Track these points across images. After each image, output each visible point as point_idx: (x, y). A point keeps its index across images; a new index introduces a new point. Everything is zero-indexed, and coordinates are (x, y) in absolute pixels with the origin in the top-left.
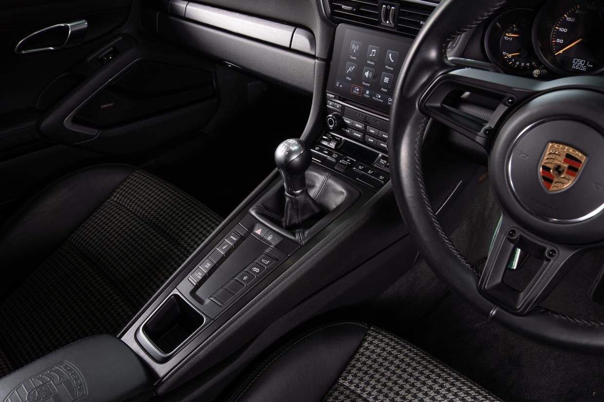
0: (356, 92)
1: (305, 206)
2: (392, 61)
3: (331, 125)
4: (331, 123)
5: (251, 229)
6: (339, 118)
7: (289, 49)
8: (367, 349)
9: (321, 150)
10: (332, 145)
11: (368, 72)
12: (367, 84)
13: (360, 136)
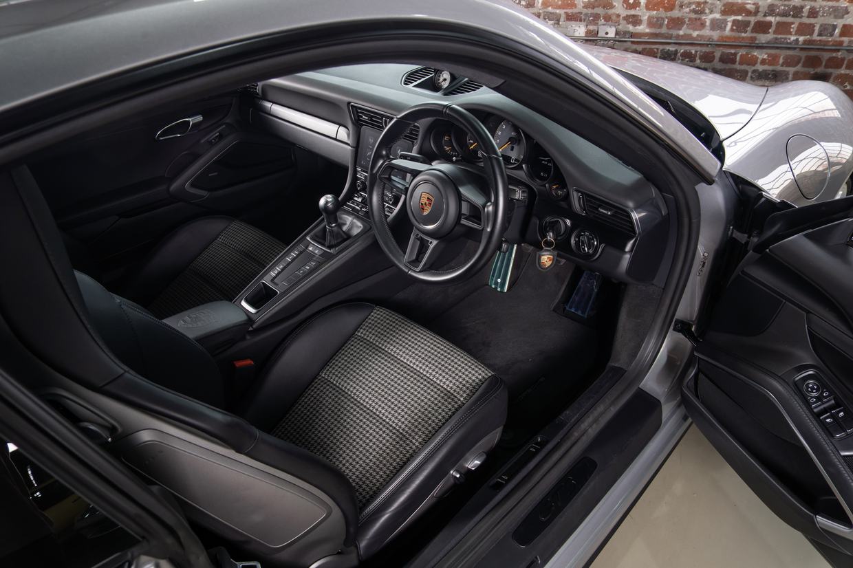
1: (338, 234)
4: (359, 186)
5: (307, 247)
6: (363, 183)
7: (336, 139)
8: (372, 316)
9: (353, 203)
10: (360, 200)
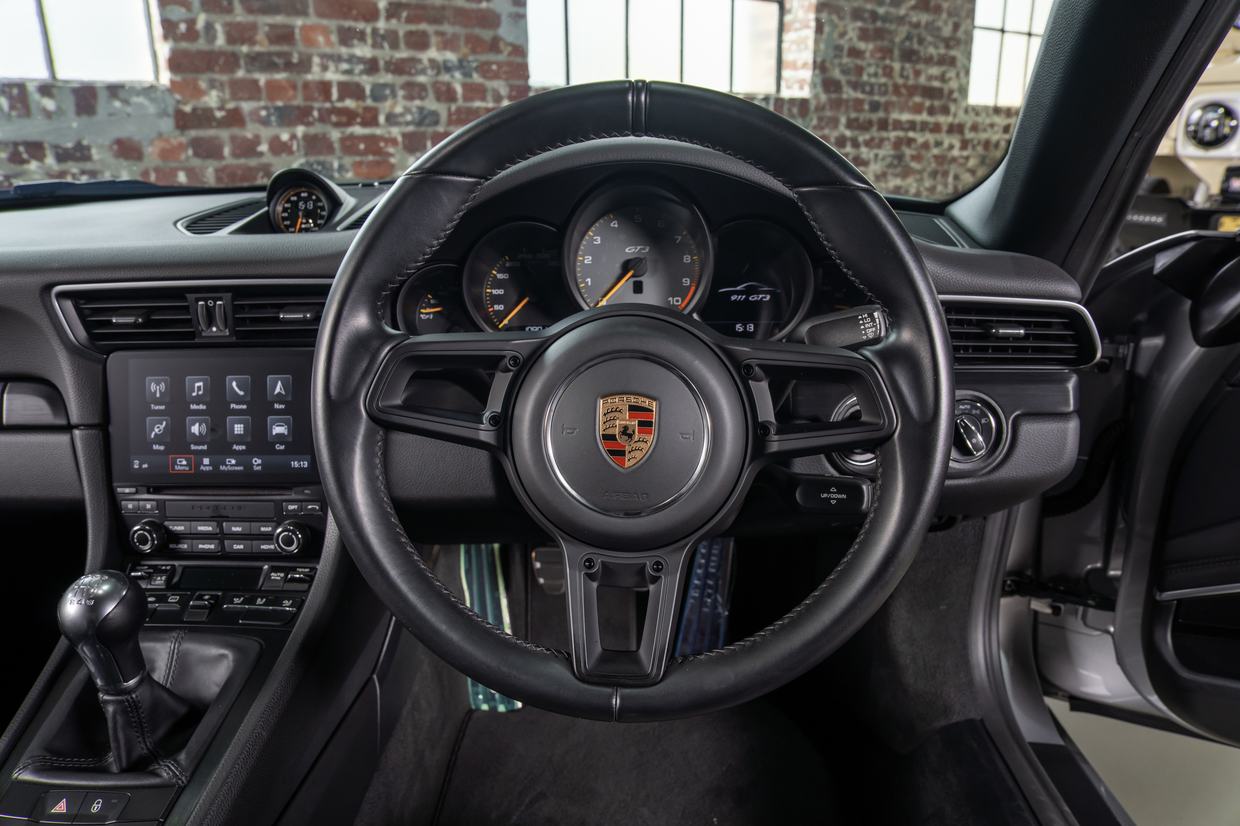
0: (182, 468)
1: (156, 708)
2: (242, 393)
3: (145, 543)
4: (144, 541)
5: (38, 811)
6: (157, 527)
10: (157, 583)
11: (197, 425)
12: (200, 448)
13: (212, 547)
